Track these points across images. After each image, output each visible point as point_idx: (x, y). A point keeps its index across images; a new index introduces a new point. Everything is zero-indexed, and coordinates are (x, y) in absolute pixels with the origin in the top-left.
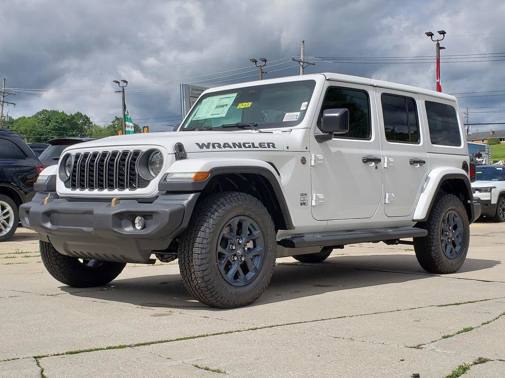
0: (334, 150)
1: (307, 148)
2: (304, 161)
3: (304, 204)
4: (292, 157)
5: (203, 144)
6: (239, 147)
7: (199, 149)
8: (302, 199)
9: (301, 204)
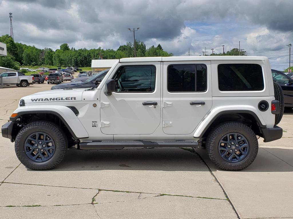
0: (118, 99)
1: (98, 99)
2: (95, 105)
3: (95, 126)
4: (86, 104)
5: (34, 99)
6: (53, 100)
7: (31, 102)
8: (93, 124)
9: (93, 126)
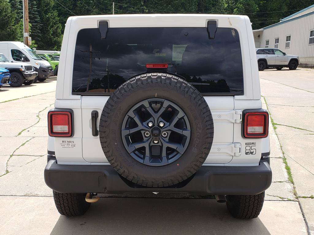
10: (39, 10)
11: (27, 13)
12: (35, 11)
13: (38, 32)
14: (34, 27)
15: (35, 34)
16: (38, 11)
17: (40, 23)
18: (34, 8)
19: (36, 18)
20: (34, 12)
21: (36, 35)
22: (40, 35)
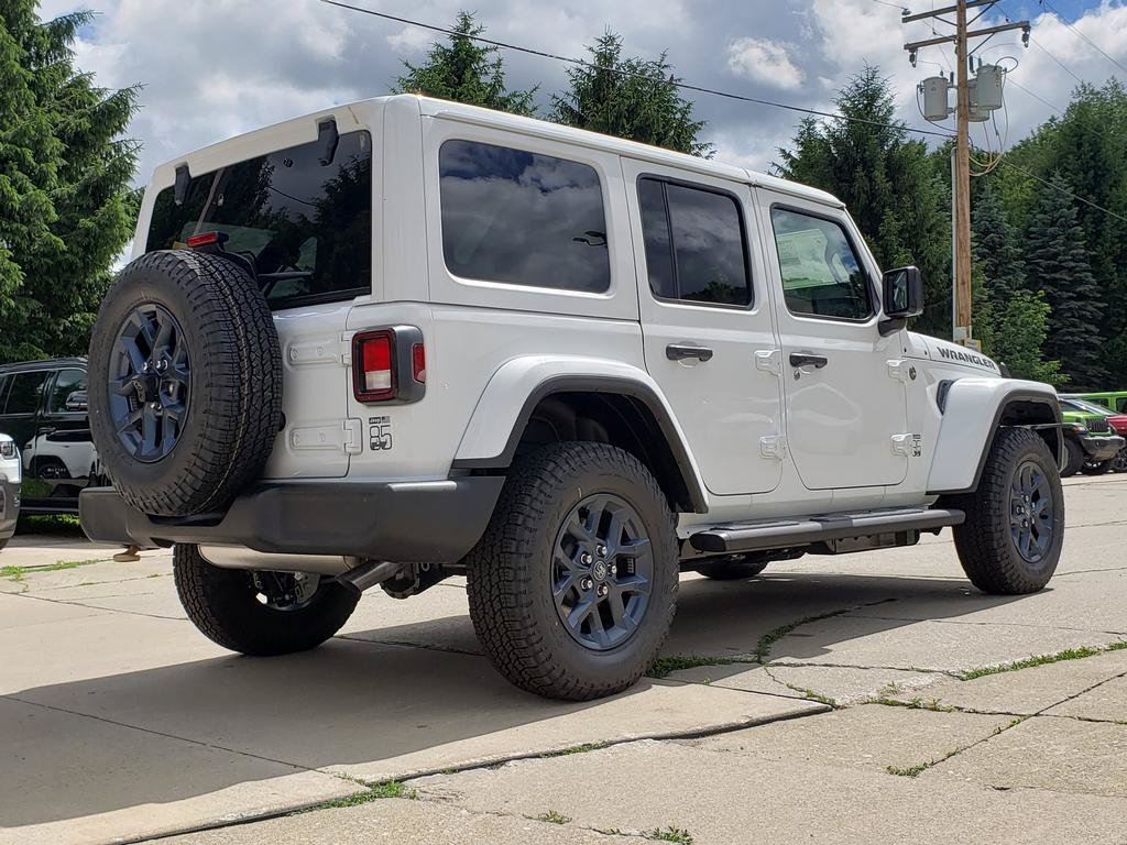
10: (1094, 253)
11: (964, 261)
12: (1081, 261)
13: (1087, 332)
14: (1073, 316)
15: (1077, 339)
16: (1093, 260)
17: (1096, 299)
18: (1077, 247)
19: (1081, 282)
20: (1073, 264)
21: (1079, 344)
22: (1095, 340)
